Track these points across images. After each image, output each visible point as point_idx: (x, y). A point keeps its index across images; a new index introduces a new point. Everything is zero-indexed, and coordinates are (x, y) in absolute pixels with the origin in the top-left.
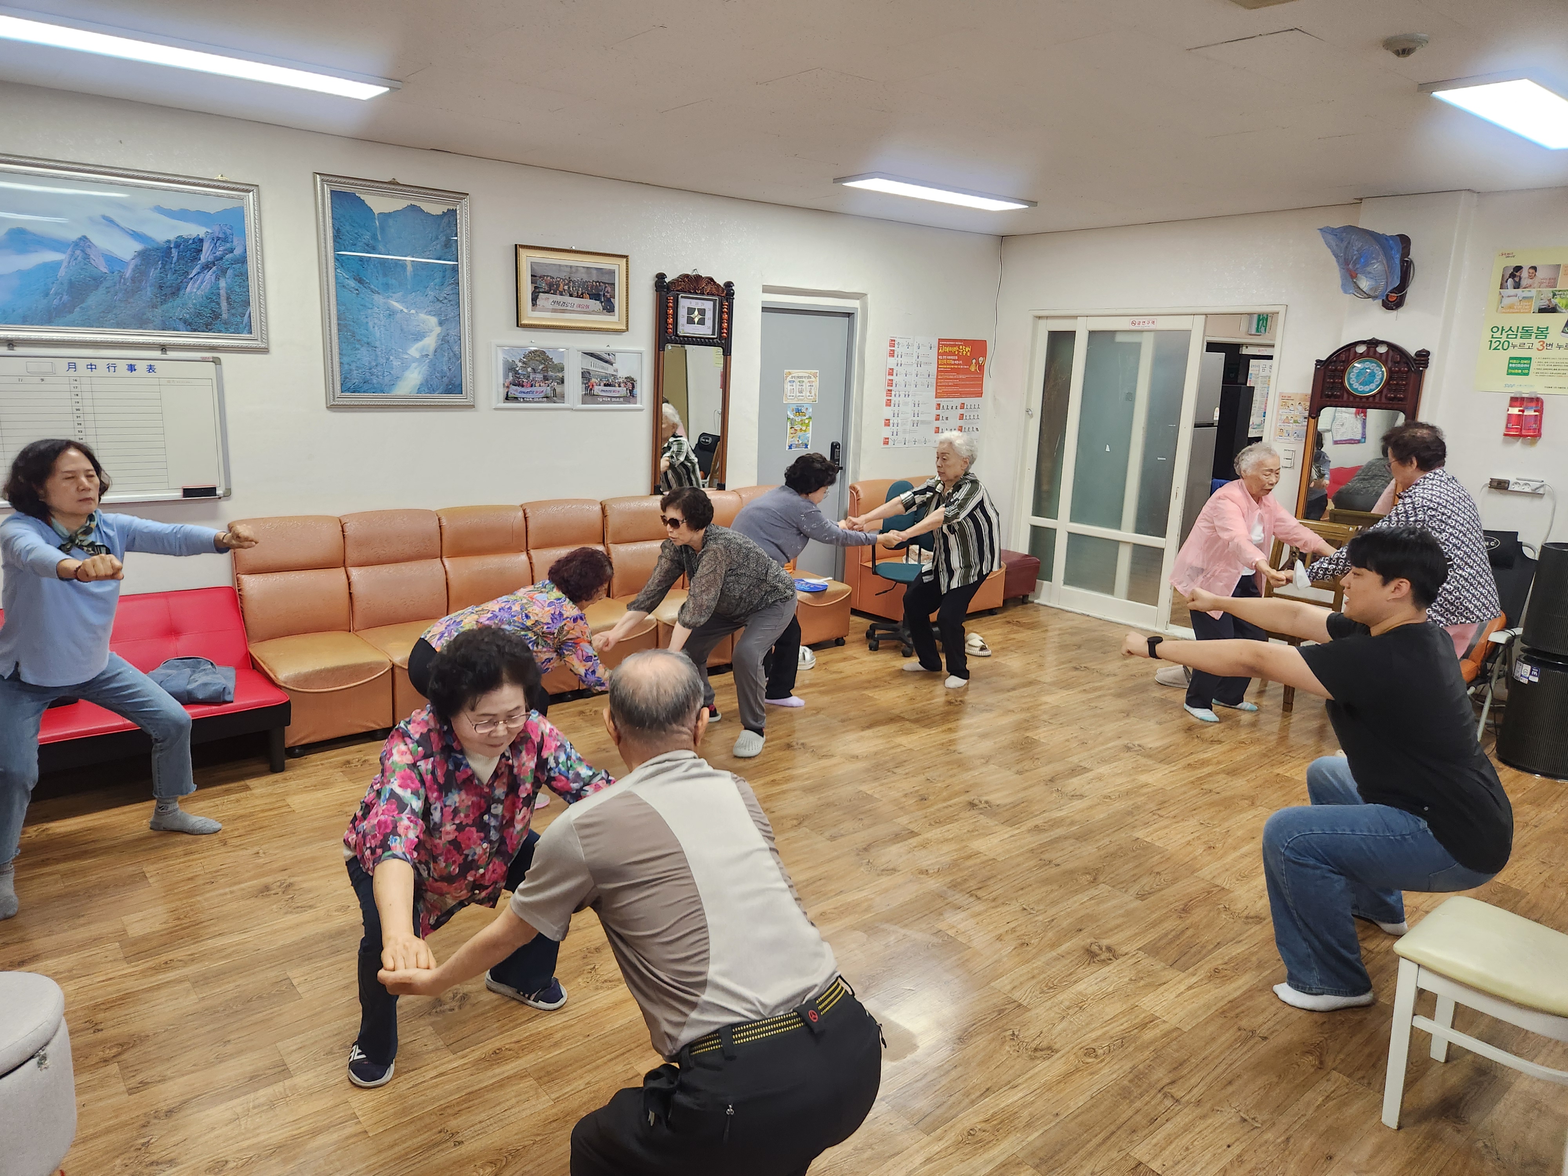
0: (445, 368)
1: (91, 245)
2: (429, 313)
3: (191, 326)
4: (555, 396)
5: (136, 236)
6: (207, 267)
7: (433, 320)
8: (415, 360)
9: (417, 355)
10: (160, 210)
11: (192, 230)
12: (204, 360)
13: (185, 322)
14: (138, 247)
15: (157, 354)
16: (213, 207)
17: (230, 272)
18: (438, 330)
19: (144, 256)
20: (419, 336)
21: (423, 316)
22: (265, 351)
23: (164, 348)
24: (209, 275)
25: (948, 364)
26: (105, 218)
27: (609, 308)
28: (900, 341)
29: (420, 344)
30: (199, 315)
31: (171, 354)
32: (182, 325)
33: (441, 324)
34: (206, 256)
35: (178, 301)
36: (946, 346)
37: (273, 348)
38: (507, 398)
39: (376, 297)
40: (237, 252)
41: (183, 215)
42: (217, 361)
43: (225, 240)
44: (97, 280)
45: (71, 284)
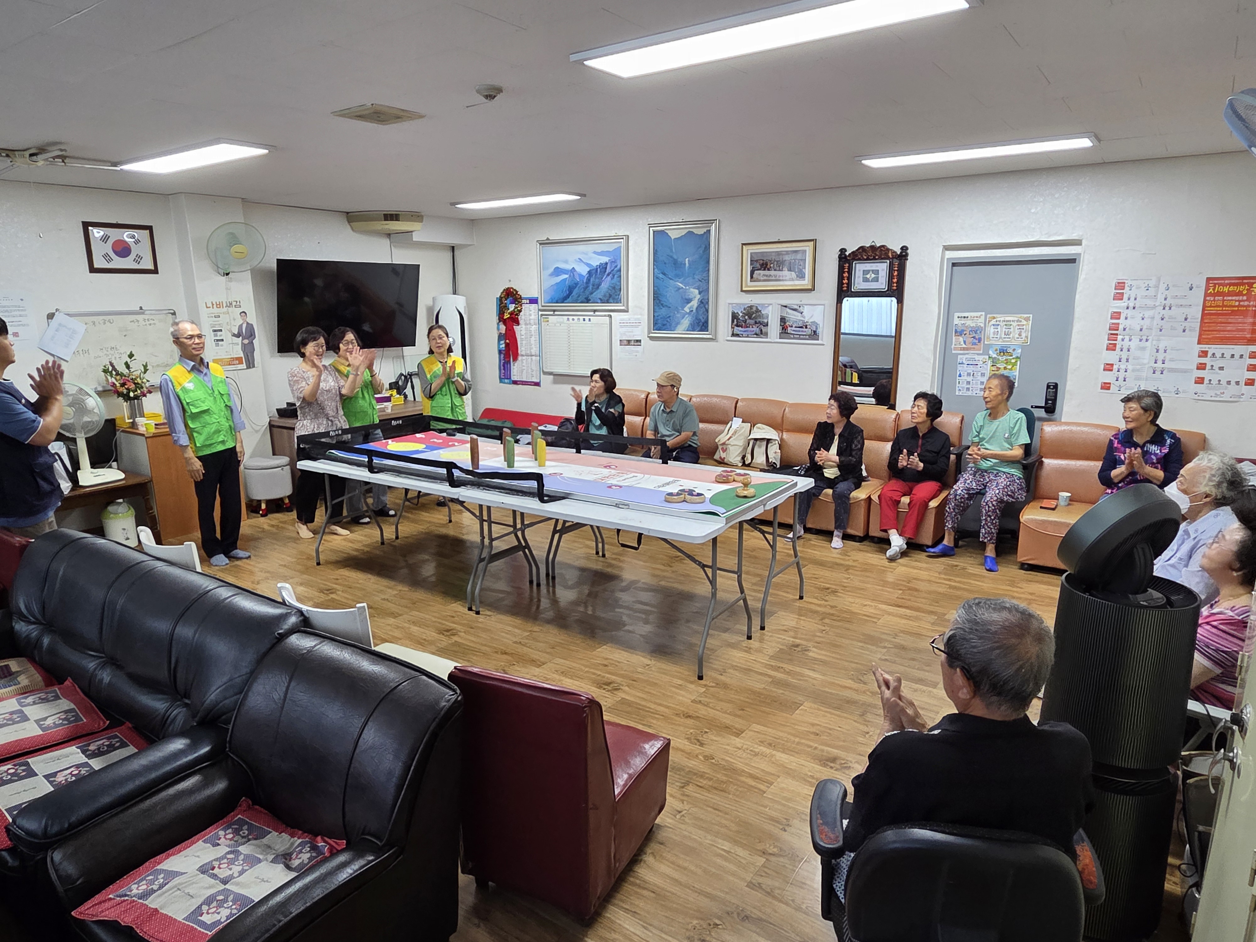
0: (701, 318)
1: (575, 271)
2: (694, 288)
3: (602, 301)
4: (762, 333)
5: (588, 265)
6: (608, 275)
7: (697, 291)
8: (687, 313)
9: (688, 311)
10: (595, 253)
11: (605, 259)
12: (605, 316)
13: (600, 299)
14: (588, 269)
15: (592, 313)
16: (611, 248)
17: (616, 276)
18: (698, 296)
19: (589, 272)
20: (689, 301)
21: (692, 290)
22: (626, 311)
23: (595, 311)
24: (609, 278)
25: (1223, 306)
26: (579, 259)
27: (801, 276)
28: (1133, 283)
29: (689, 305)
30: (605, 296)
31: (597, 313)
32: (599, 301)
33: (700, 293)
34: (608, 270)
35: (599, 291)
36: (1224, 285)
37: (630, 310)
38: (733, 335)
39: (671, 281)
40: (618, 267)
41: (601, 254)
42: (610, 316)
43: (614, 262)
44: (577, 284)
45: (569, 287)
